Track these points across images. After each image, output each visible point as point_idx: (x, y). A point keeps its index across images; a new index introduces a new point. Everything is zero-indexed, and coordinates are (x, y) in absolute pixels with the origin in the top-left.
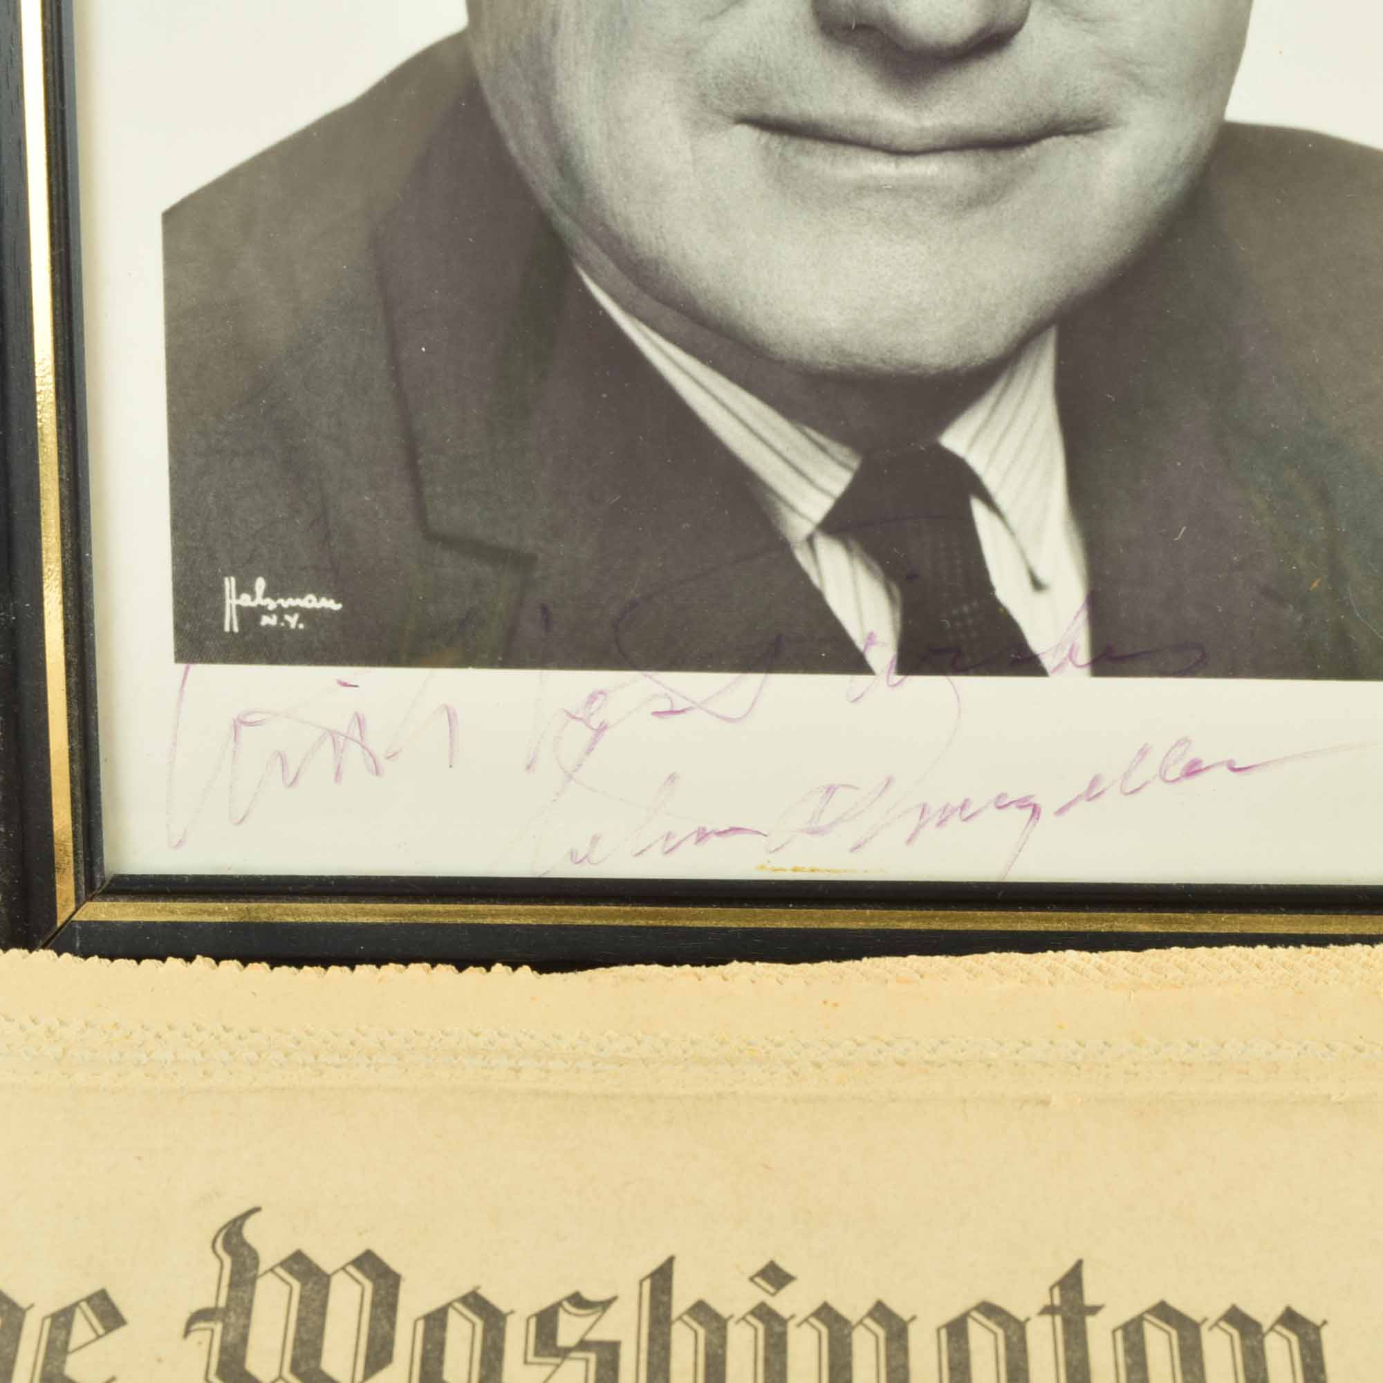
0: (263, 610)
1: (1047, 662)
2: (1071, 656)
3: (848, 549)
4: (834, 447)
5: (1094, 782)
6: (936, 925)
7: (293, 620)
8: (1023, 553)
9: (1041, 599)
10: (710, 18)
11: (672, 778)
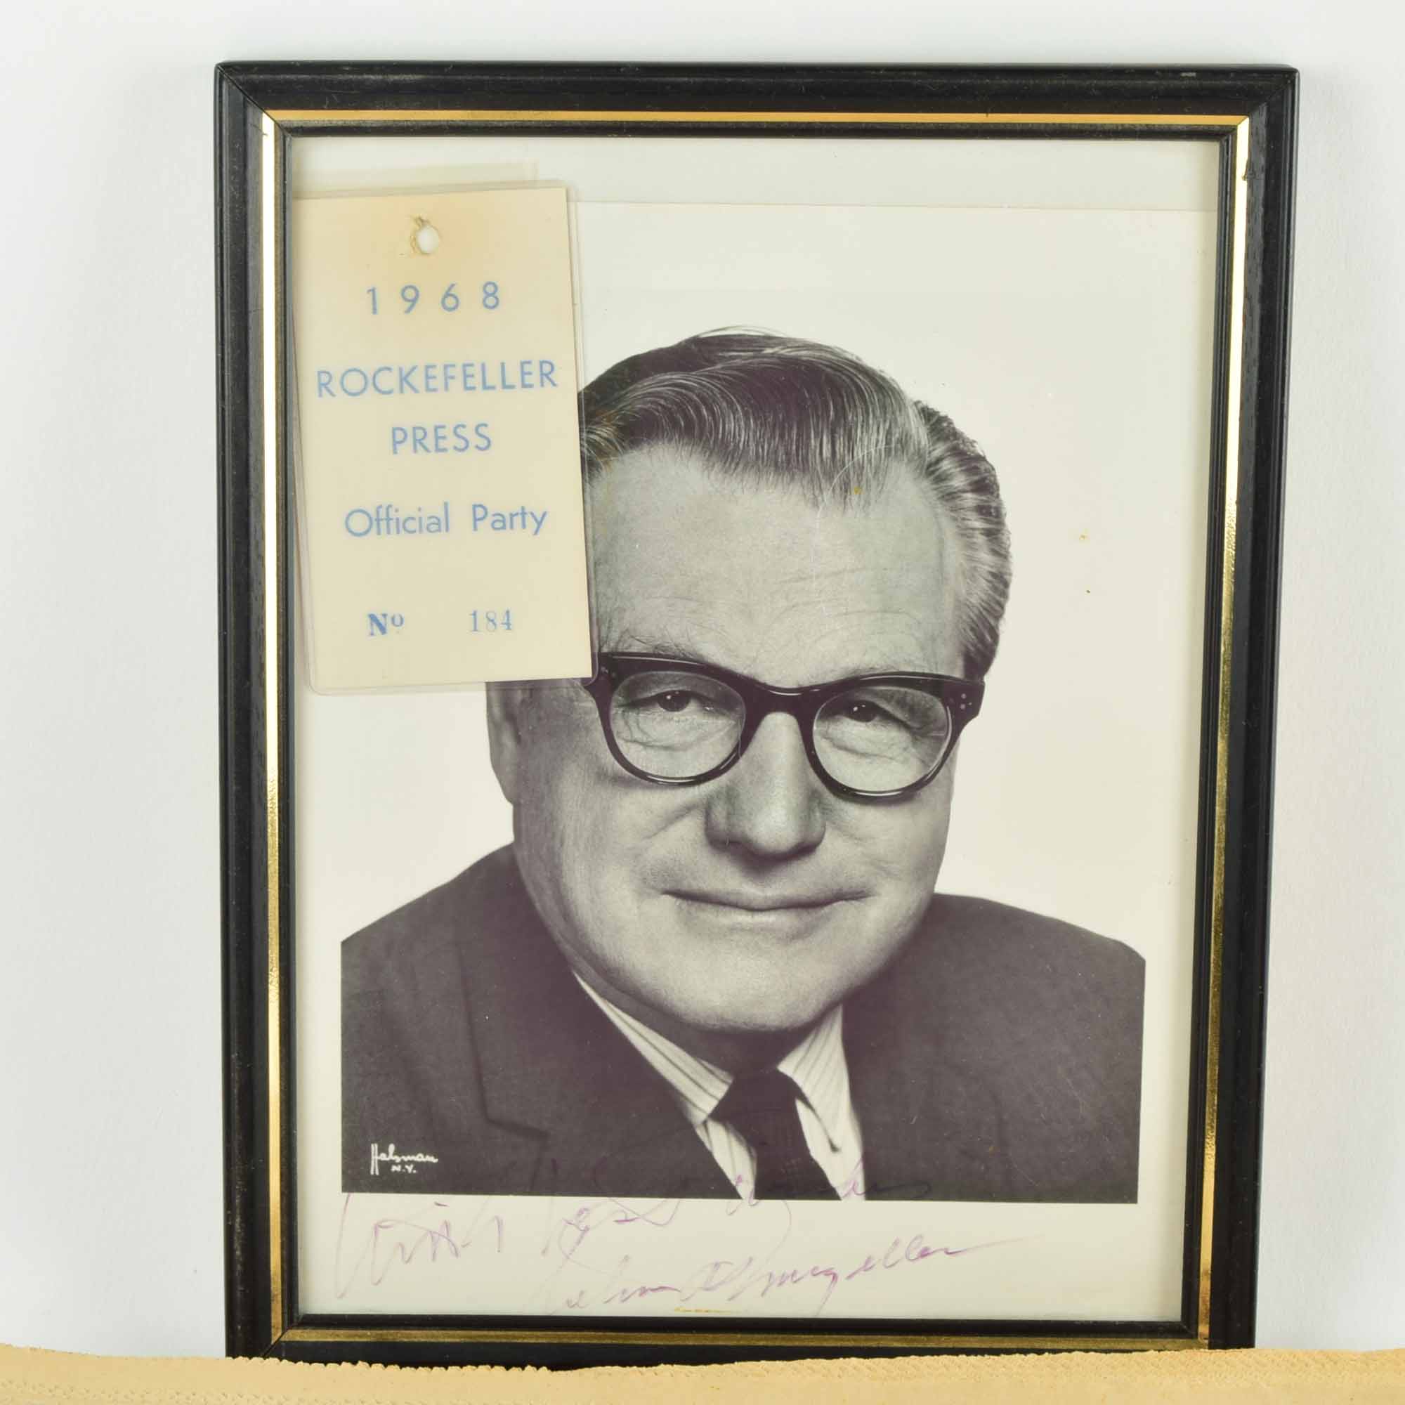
0: (393, 1163)
1: (840, 1192)
2: (854, 1189)
3: (727, 1129)
4: (718, 1072)
5: (868, 1260)
6: (777, 1343)
7: (410, 1168)
8: (825, 1131)
9: (837, 1157)
10: (649, 837)
11: (626, 1258)
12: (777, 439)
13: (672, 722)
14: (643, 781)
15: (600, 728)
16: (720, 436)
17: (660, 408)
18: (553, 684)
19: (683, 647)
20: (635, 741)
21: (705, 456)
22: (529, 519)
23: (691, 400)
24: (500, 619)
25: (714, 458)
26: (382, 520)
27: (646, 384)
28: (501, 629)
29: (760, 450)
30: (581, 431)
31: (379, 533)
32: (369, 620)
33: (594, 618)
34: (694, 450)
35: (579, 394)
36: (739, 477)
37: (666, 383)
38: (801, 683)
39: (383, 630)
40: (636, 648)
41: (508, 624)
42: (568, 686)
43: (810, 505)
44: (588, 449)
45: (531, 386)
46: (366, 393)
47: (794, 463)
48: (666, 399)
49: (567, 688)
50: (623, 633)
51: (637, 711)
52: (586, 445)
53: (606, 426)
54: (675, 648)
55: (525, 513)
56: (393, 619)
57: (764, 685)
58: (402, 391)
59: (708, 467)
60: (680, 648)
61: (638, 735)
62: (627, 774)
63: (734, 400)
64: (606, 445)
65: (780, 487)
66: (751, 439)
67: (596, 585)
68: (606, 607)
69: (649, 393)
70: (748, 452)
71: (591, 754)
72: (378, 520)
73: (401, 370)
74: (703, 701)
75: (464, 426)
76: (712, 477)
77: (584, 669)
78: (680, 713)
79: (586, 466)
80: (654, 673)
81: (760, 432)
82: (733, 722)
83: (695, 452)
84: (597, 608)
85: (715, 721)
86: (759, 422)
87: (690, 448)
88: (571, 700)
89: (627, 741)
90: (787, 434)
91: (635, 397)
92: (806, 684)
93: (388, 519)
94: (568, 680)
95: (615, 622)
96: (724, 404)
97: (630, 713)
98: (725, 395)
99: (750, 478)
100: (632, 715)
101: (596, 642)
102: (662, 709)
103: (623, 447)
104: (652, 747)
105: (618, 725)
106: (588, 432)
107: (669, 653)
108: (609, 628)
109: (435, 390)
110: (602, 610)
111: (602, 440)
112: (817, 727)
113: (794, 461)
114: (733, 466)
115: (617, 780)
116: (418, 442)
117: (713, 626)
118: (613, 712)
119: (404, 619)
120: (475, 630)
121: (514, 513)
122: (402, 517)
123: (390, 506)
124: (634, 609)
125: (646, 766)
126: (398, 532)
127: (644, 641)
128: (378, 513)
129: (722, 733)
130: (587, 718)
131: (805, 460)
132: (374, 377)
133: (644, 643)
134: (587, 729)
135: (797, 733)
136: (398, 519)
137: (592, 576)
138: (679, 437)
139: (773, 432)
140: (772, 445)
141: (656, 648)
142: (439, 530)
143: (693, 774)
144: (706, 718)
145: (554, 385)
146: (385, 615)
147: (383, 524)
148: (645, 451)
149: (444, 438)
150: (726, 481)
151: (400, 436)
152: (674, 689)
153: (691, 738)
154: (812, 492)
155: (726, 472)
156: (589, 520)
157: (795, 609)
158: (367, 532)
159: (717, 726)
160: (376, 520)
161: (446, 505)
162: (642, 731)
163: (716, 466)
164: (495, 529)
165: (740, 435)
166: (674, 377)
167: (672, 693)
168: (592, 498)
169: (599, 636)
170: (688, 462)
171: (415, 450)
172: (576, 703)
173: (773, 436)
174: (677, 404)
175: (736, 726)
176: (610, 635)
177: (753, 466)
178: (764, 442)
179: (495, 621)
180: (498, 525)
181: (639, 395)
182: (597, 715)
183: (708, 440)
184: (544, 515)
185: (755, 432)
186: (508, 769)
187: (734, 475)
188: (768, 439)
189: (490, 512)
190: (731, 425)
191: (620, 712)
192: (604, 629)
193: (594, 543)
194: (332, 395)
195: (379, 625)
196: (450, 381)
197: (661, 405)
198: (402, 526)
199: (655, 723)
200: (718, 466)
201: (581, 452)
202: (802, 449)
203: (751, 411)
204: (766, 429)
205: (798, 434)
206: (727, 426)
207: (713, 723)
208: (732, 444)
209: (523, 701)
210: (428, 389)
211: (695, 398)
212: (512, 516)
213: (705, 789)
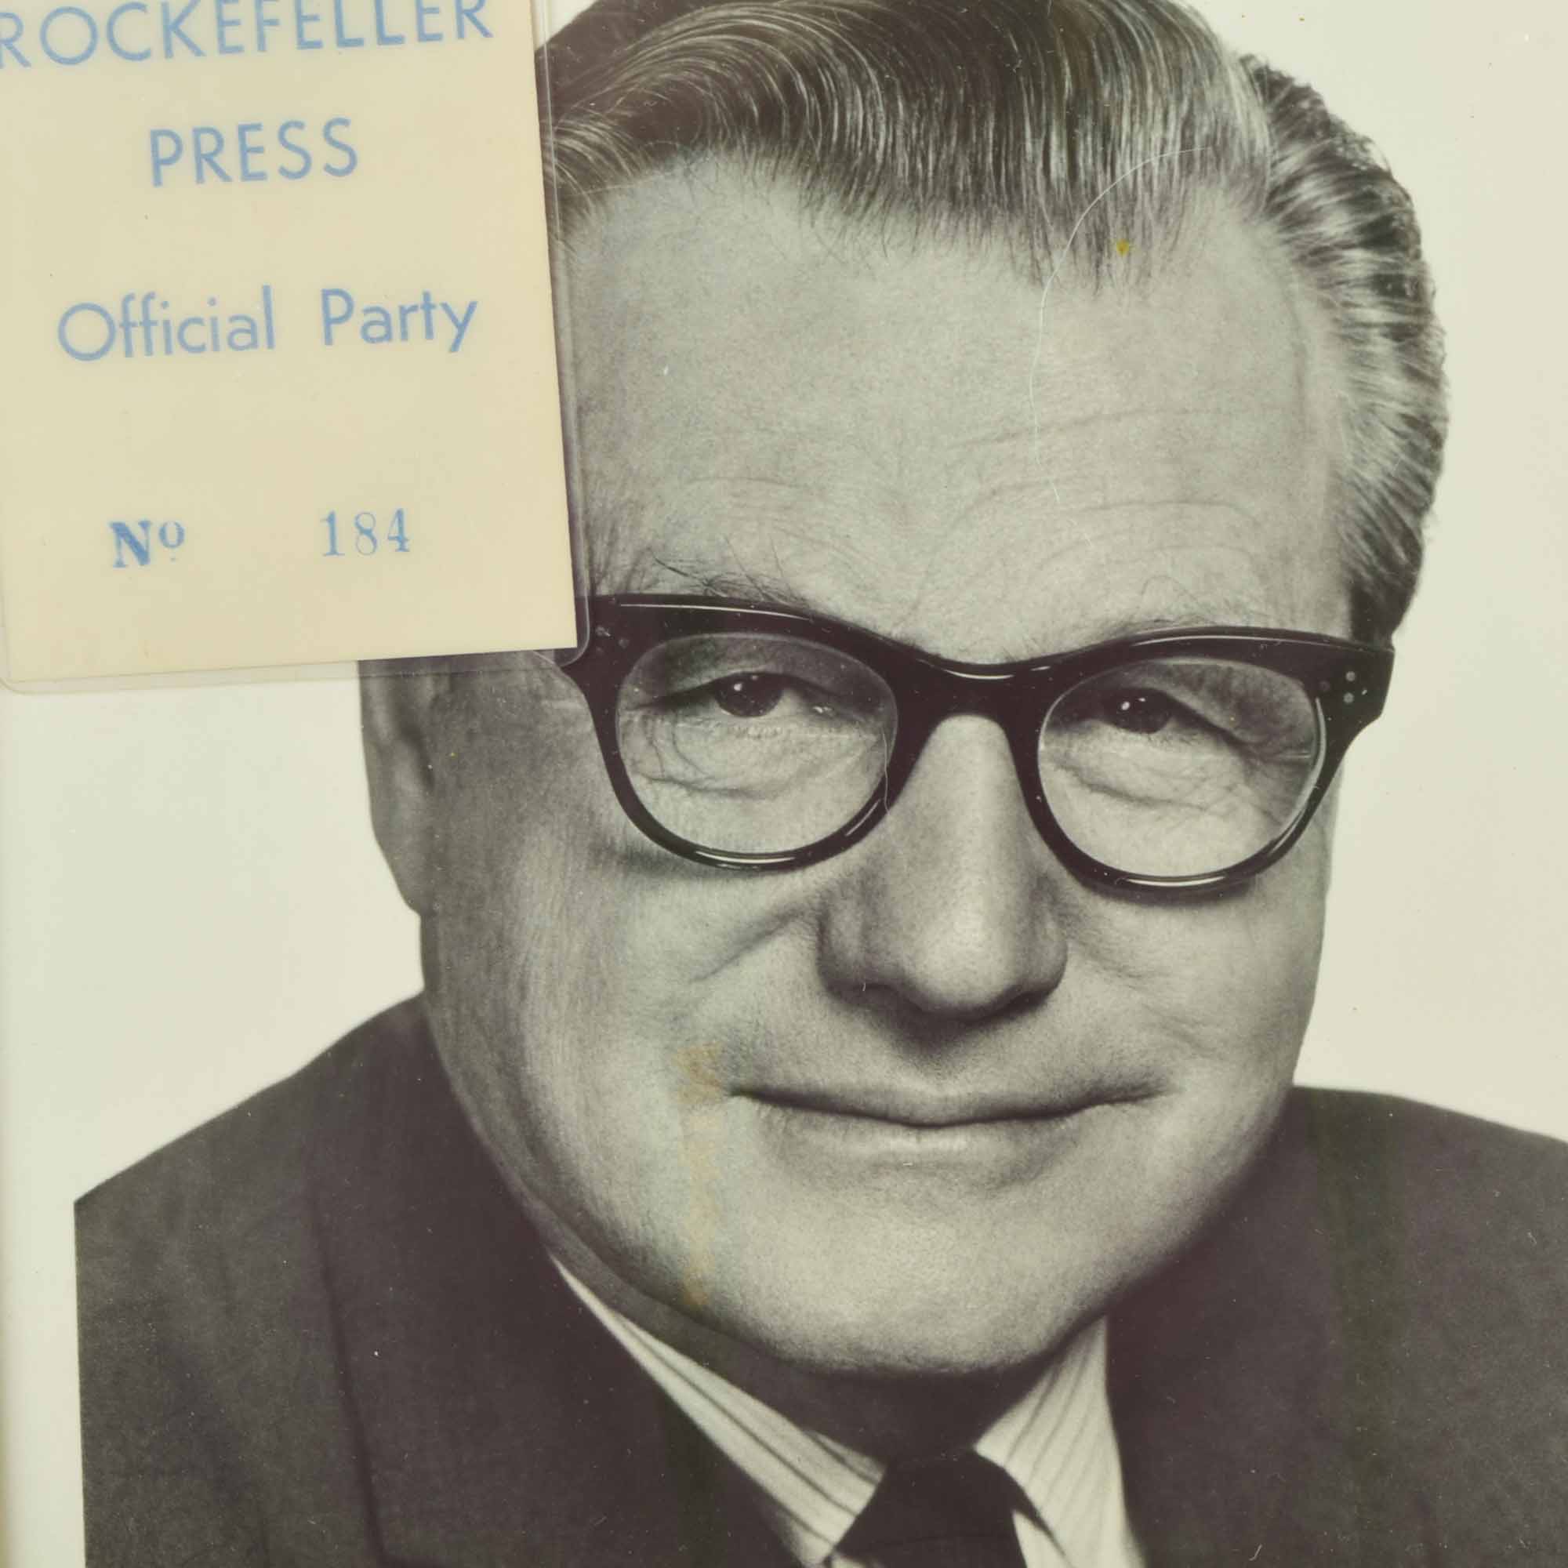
12: (953, 143)
13: (746, 739)
14: (688, 862)
15: (597, 754)
16: (835, 138)
17: (707, 78)
18: (497, 663)
19: (766, 581)
20: (670, 780)
21: (803, 180)
22: (439, 316)
23: (773, 60)
24: (384, 529)
25: (823, 183)
26: (134, 325)
27: (677, 29)
28: (387, 547)
29: (920, 166)
30: (543, 130)
31: (129, 352)
32: (111, 534)
33: (580, 525)
34: (780, 168)
35: (538, 53)
36: (877, 222)
37: (720, 26)
38: (1013, 654)
39: (142, 555)
40: (669, 584)
41: (401, 541)
42: (530, 666)
43: (1024, 280)
44: (558, 169)
45: (437, 37)
46: (95, 55)
47: (989, 190)
48: (719, 60)
49: (526, 670)
50: (640, 554)
51: (672, 716)
52: (554, 160)
53: (596, 119)
54: (749, 584)
55: (433, 307)
56: (162, 533)
57: (936, 659)
58: (169, 52)
59: (812, 204)
60: (759, 585)
61: (675, 767)
62: (655, 847)
63: (863, 60)
64: (599, 161)
65: (962, 239)
66: (900, 141)
67: (582, 454)
68: (604, 500)
69: (684, 48)
70: (894, 169)
71: (578, 807)
72: (127, 325)
73: (165, 8)
74: (810, 695)
75: (299, 125)
76: (820, 223)
77: (561, 631)
78: (762, 719)
79: (557, 205)
80: (707, 636)
81: (918, 126)
82: (873, 738)
83: (783, 172)
84: (586, 504)
85: (834, 735)
86: (915, 106)
87: (773, 163)
88: (537, 697)
89: (652, 780)
90: (974, 131)
91: (656, 56)
92: (1023, 655)
93: (147, 324)
94: (528, 654)
95: (623, 532)
96: (843, 70)
97: (659, 721)
98: (843, 50)
99: (899, 225)
100: (662, 726)
101: (585, 574)
102: (724, 712)
103: (632, 164)
104: (705, 791)
105: (634, 748)
106: (560, 133)
107: (736, 595)
108: (611, 544)
109: (238, 49)
110: (596, 506)
111: (588, 149)
112: (1047, 743)
113: (990, 186)
114: (863, 200)
115: (633, 861)
116: (206, 161)
117: (827, 538)
118: (622, 719)
119: (187, 536)
120: (333, 552)
121: (407, 307)
122: (176, 317)
123: (150, 296)
124: (662, 504)
125: (694, 832)
126: (168, 351)
127: (683, 570)
128: (125, 310)
129: (849, 761)
130: (569, 732)
131: (1014, 184)
132: (110, 25)
133: (685, 575)
134: (571, 757)
135: (1005, 759)
136: (167, 323)
137: (574, 436)
138: (750, 140)
139: (946, 123)
140: (944, 156)
141: (710, 583)
142: (254, 344)
143: (791, 847)
144: (817, 729)
145: (486, 33)
146: (145, 525)
147: (137, 334)
148: (679, 170)
149: (259, 150)
150: (850, 230)
151: (167, 148)
152: (749, 670)
153: (785, 770)
154: (1029, 252)
155: (848, 213)
156: (565, 318)
157: (997, 498)
158: (103, 351)
159: (839, 745)
160: (121, 326)
161: (266, 291)
162: (683, 758)
163: (828, 199)
164: (371, 340)
165: (876, 135)
166: (737, 12)
167: (744, 678)
168: (570, 273)
169: (591, 561)
170: (768, 191)
171: (200, 178)
172: (545, 702)
173: (944, 137)
174: (743, 69)
175: (879, 743)
176: (613, 559)
177: (903, 200)
178: (927, 147)
179: (374, 533)
180: (377, 331)
181: (663, 53)
182: (589, 726)
183: (809, 145)
184: (472, 307)
185: (908, 126)
186: (408, 840)
187: (866, 220)
188: (935, 142)
189: (360, 305)
190: (857, 114)
191: (636, 719)
192: (600, 548)
193: (577, 365)
194: (25, 63)
195: (134, 544)
196: (269, 31)
197: (708, 72)
198: (176, 337)
199: (710, 740)
200: (831, 201)
201: (545, 174)
202: (1006, 161)
203: (898, 82)
204: (930, 120)
205: (997, 129)
206: (848, 116)
207: (831, 739)
208: (860, 154)
209: (436, 699)
210: (224, 49)
211: (782, 57)
212: (404, 312)
213: (815, 877)
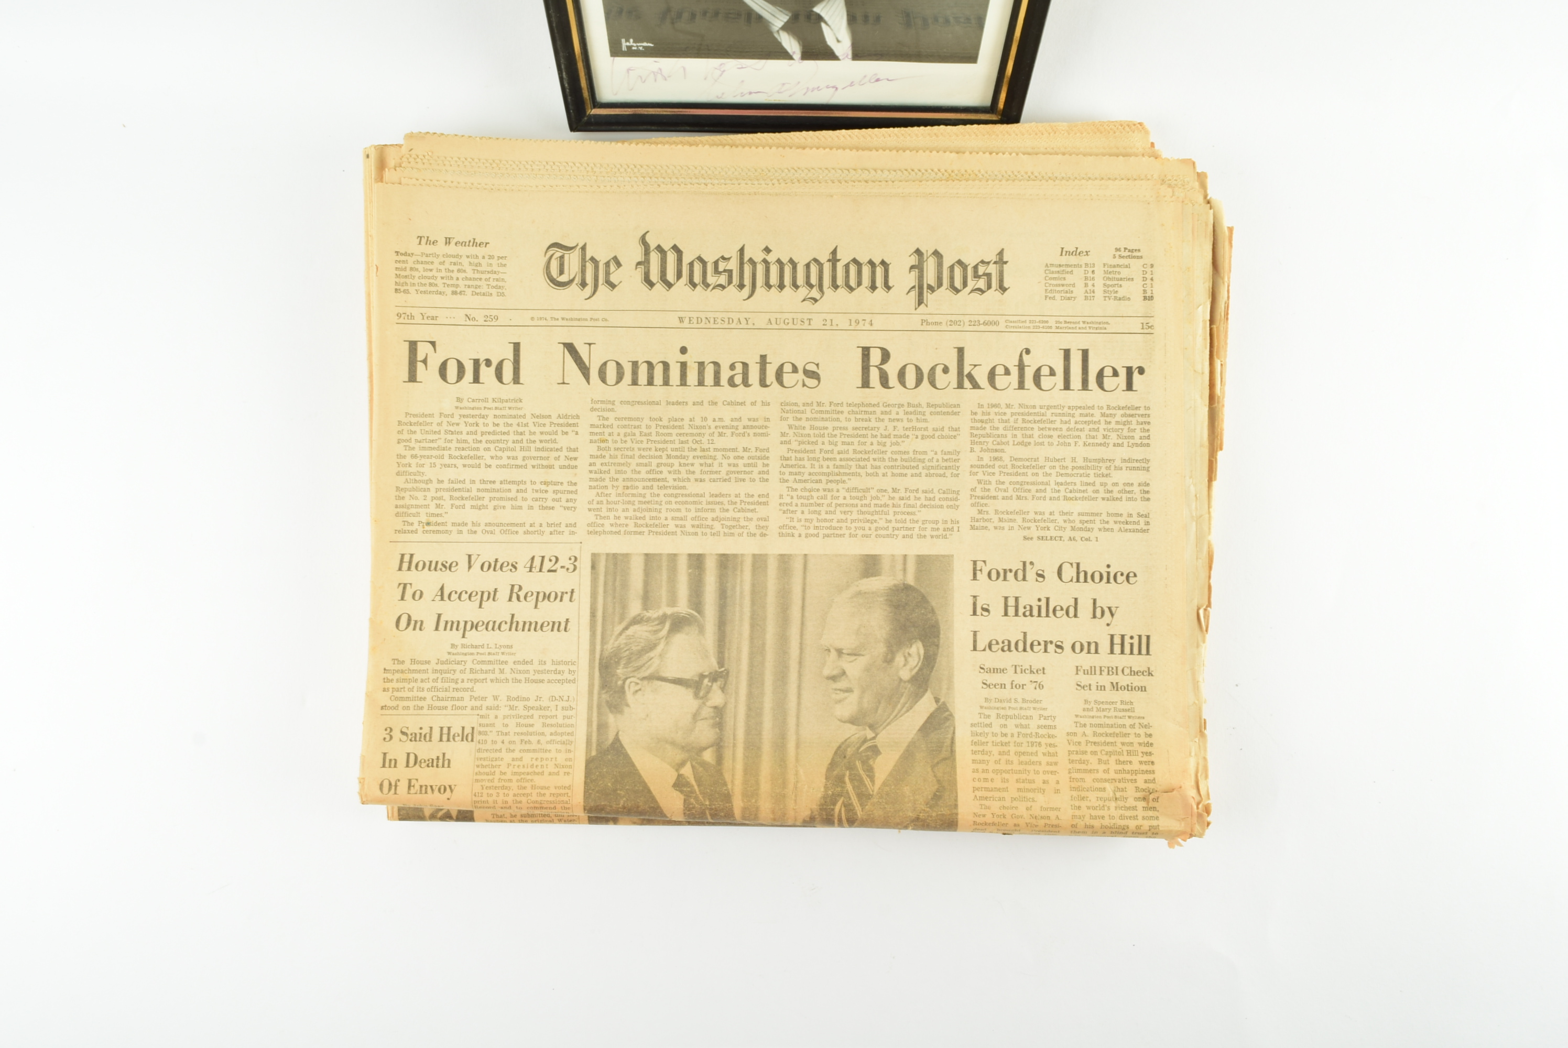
0: (632, 46)
1: (840, 58)
2: (847, 56)
3: (788, 33)
4: (784, 11)
5: (852, 82)
6: (810, 115)
7: (641, 48)
8: (835, 34)
9: (839, 44)
11: (743, 81)
